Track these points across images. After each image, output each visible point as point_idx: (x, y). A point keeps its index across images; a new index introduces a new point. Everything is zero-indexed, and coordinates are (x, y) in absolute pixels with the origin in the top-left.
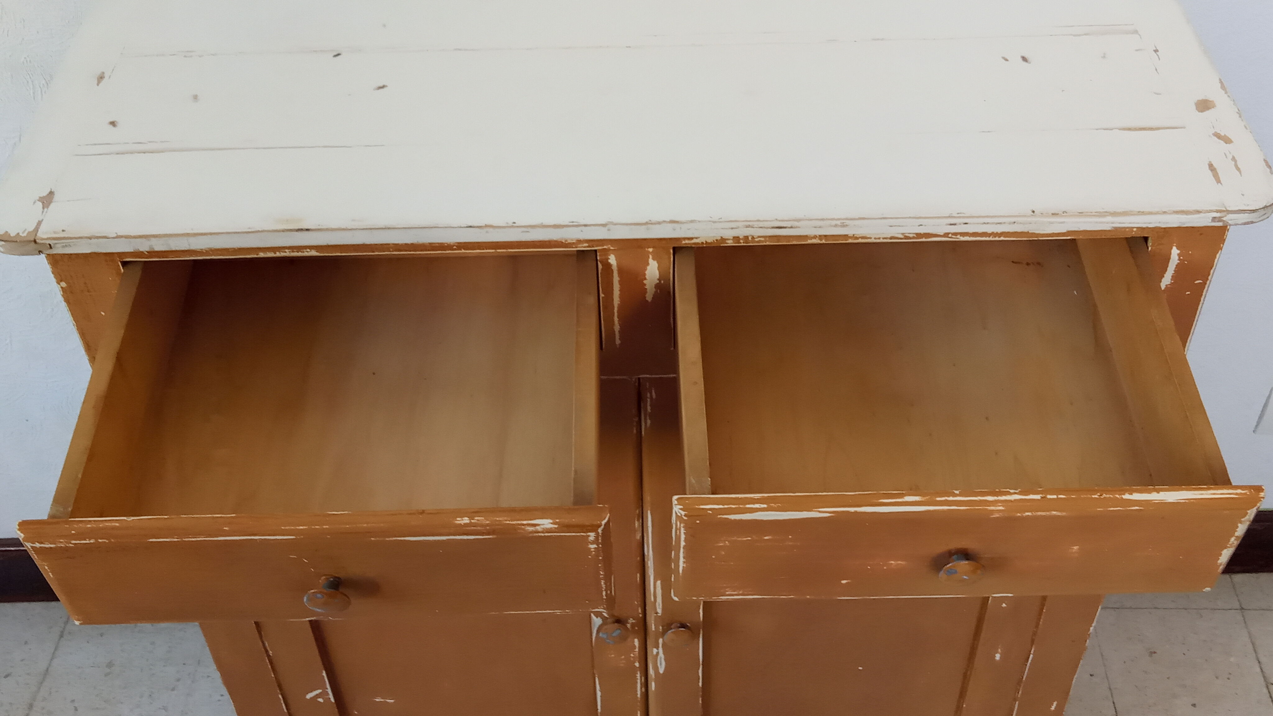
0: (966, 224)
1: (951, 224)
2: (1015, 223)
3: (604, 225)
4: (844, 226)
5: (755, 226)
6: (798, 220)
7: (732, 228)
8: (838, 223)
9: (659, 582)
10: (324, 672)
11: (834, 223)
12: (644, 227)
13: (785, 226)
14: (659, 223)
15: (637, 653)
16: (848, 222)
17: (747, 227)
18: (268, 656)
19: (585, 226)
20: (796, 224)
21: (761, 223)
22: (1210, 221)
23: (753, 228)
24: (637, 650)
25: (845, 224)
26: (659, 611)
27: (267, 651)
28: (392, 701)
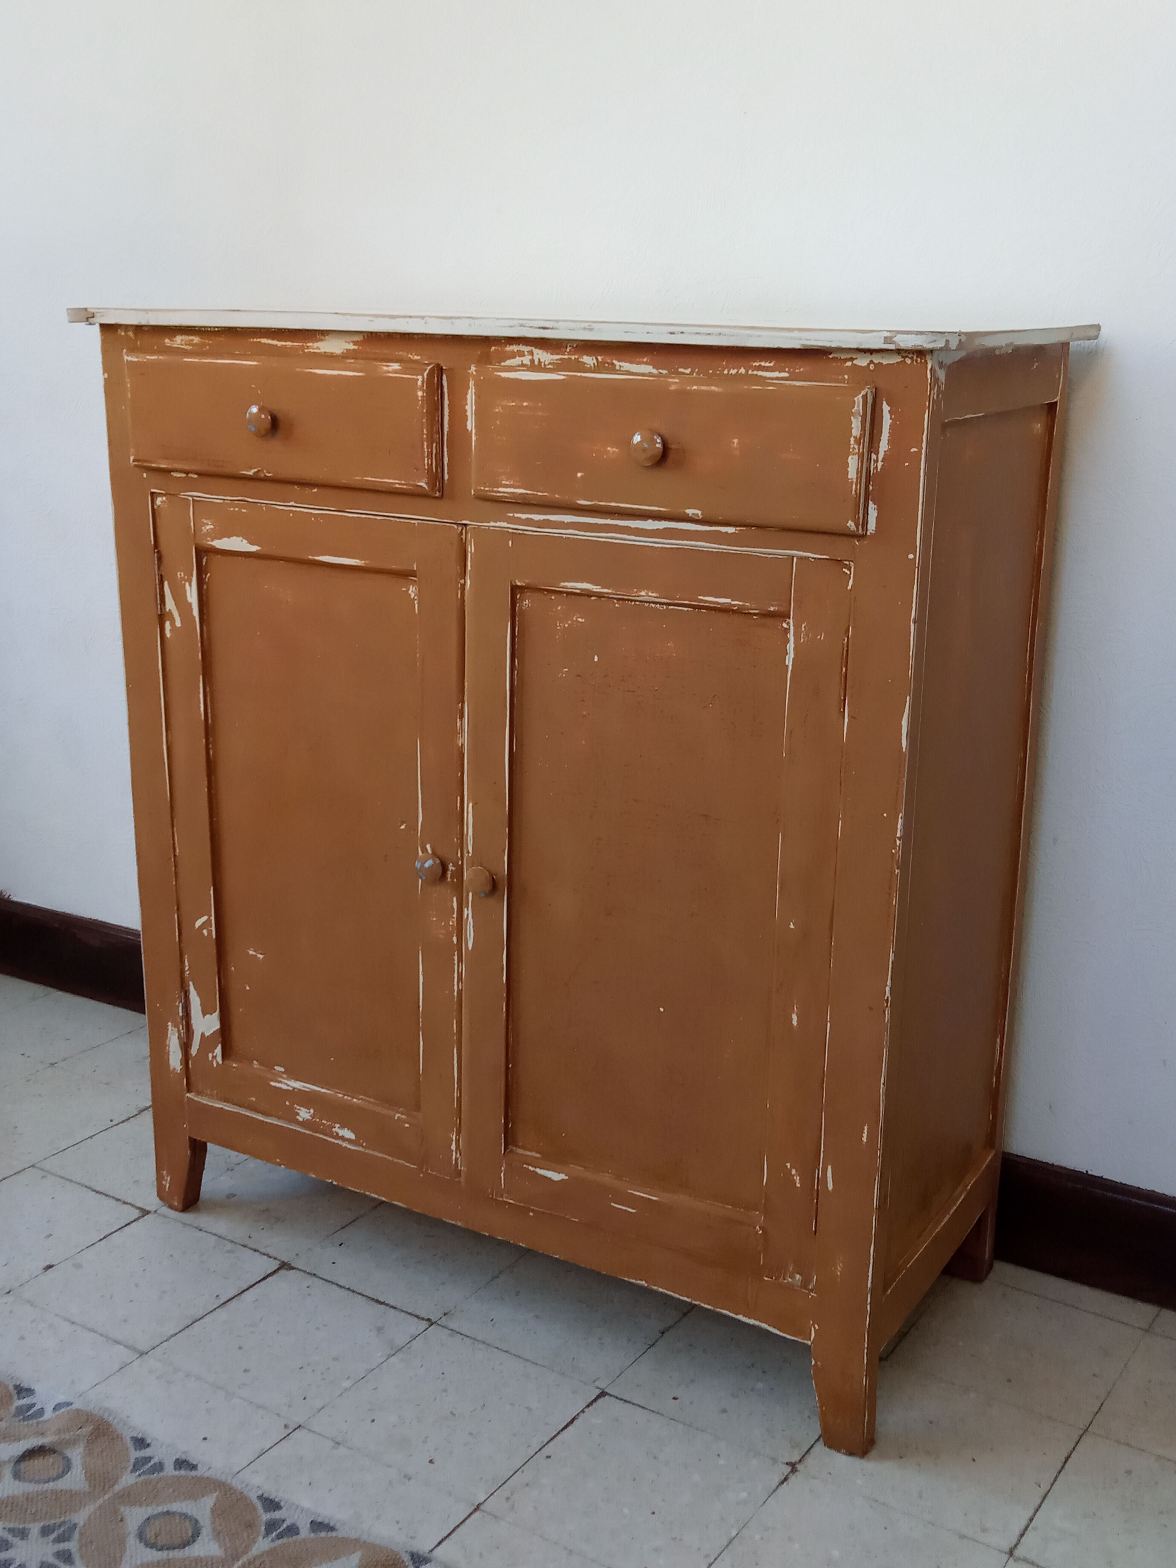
0: (682, 333)
1: (671, 333)
2: (720, 334)
3: (423, 317)
4: (591, 330)
5: (527, 325)
6: (557, 321)
7: (511, 327)
8: (586, 325)
9: (471, 805)
10: (212, 888)
11: (584, 325)
12: (449, 321)
13: (548, 326)
14: (459, 318)
15: (455, 920)
16: (594, 326)
17: (521, 325)
18: (175, 856)
19: (410, 317)
20: (555, 325)
21: (530, 322)
22: (883, 342)
23: (525, 326)
24: (455, 916)
25: (591, 327)
26: (471, 851)
27: (174, 849)
28: (261, 956)
